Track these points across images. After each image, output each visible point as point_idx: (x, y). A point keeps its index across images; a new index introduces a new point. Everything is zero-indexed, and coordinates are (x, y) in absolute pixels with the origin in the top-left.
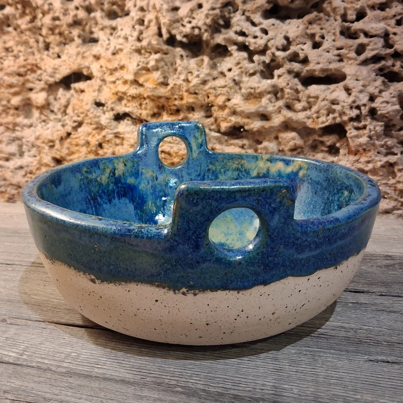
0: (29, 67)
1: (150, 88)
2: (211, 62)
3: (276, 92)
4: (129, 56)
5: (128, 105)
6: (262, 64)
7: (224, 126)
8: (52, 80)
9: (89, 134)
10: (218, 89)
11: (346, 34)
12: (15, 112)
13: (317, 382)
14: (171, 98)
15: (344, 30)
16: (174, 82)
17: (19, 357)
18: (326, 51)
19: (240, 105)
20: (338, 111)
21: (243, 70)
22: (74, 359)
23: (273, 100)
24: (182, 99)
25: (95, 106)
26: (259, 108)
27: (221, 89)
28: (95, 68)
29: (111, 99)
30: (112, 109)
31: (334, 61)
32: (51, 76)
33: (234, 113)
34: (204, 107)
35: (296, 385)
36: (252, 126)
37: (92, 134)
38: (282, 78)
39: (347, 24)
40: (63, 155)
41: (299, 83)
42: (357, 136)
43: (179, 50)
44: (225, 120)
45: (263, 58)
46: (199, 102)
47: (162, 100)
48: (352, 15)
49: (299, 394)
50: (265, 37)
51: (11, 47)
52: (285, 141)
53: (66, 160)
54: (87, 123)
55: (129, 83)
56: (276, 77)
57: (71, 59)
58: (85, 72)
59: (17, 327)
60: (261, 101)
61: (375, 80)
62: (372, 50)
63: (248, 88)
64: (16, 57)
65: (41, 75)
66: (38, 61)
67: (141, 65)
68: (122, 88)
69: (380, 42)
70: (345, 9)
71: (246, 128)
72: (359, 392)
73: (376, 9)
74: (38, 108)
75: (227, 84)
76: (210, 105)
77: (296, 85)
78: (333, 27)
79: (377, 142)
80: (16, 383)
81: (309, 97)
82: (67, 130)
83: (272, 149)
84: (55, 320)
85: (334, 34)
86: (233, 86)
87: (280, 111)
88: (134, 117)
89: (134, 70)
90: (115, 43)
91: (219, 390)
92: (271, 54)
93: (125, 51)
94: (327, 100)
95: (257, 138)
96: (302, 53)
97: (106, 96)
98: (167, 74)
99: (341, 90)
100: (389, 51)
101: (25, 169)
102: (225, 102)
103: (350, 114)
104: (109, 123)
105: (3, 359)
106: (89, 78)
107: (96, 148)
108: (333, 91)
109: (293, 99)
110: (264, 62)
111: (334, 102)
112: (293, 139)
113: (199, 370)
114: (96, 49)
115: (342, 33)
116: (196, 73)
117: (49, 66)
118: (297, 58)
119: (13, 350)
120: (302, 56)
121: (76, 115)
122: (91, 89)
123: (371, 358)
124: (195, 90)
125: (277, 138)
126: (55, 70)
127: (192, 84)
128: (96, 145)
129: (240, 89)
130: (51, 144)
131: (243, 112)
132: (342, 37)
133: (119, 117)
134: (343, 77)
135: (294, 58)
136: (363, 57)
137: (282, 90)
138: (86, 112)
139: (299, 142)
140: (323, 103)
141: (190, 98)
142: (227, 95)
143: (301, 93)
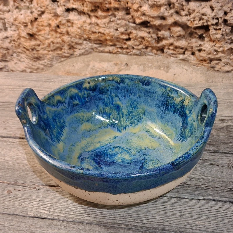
3: (170, 4)
5: (74, 3)
7: (138, 21)
9: (50, 19)
14: (103, 3)
17: (49, 213)
19: (148, 11)
20: (206, 20)
23: (168, 9)
24: (110, 4)
25: (52, 2)
26: (159, 14)
33: (144, 14)
34: (125, 9)
35: (172, 218)
36: (155, 23)
37: (52, 20)
40: (34, 32)
42: (215, 34)
44: (138, 18)
46: (122, 6)
47: (98, 4)
49: (173, 224)
52: (174, 32)
53: (36, 35)
54: (48, 13)
59: (42, 192)
60: (160, 9)
63: (153, 1)
76: (129, 8)
77: (182, 2)
79: (226, 38)
81: (189, 9)
82: (34, 16)
83: (167, 35)
87: (172, 16)
88: (79, 10)
94: (200, 13)
95: (158, 27)
99: (208, 8)
101: (10, 38)
102: (138, 8)
103: (212, 22)
104: (63, 13)
107: (56, 28)
108: (204, 8)
109: (180, 9)
111: (204, 14)
112: (179, 31)
119: (45, 209)
121: (40, 7)
125: (169, 29)
128: (55, 26)
130: (25, 24)
133: (68, 10)
137: (174, 4)
138: (46, 6)
139: (183, 33)
140: (197, 14)
141: (116, 4)
142: (139, 4)
143: (185, 6)
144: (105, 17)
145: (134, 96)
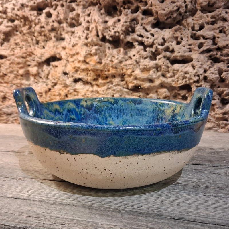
0: (28, 53)
1: (92, 65)
2: (124, 51)
3: (157, 68)
4: (81, 47)
5: (81, 74)
6: (150, 53)
7: (131, 85)
8: (40, 60)
9: (60, 90)
10: (128, 66)
11: (194, 38)
12: (21, 77)
13: (179, 205)
14: (103, 70)
15: (193, 35)
16: (105, 62)
18: (183, 46)
19: (139, 74)
20: (188, 77)
21: (141, 55)
22: (57, 196)
23: (156, 72)
24: (109, 71)
25: (63, 74)
26: (149, 76)
27: (129, 66)
28: (63, 54)
29: (72, 71)
30: (73, 76)
31: (187, 51)
32: (40, 58)
33: (136, 79)
34: (121, 76)
35: (169, 207)
36: (144, 86)
37: (62, 90)
38: (161, 60)
39: (194, 32)
40: (47, 101)
41: (169, 63)
43: (108, 45)
44: (131, 82)
45: (151, 49)
46: (118, 73)
47: (99, 72)
48: (197, 27)
49: (171, 211)
50: (153, 38)
51: (19, 43)
52: (161, 93)
54: (59, 84)
55: (81, 62)
56: (157, 60)
57: (50, 49)
58: (58, 56)
59: (27, 182)
60: (149, 72)
61: (207, 62)
62: (207, 46)
63: (143, 65)
64: (21, 48)
65: (34, 58)
66: (33, 50)
67: (88, 52)
68: (77, 65)
69: (210, 42)
70: (194, 24)
71: (142, 86)
72: (199, 210)
73: (210, 24)
74: (33, 75)
75: (132, 63)
76: (123, 74)
77: (168, 64)
78: (187, 34)
80: (28, 208)
81: (174, 70)
82: (49, 88)
83: (154, 97)
84: (47, 178)
85: (188, 37)
86: (135, 64)
87: (159, 78)
88: (84, 80)
89: (84, 55)
90: (74, 40)
91: (131, 210)
92: (155, 47)
93: (79, 45)
94: (183, 72)
95: (147, 92)
96: (171, 47)
97: (69, 69)
98: (101, 57)
99: (190, 67)
100: (215, 47)
102: (131, 73)
103: (194, 79)
104: (71, 84)
105: (21, 197)
106: (60, 59)
107: (64, 97)
108: (186, 67)
109: (166, 72)
110: (152, 51)
111: (186, 73)
112: (165, 92)
113: (121, 201)
114: (64, 44)
115: (192, 37)
116: (116, 57)
117: (39, 53)
118: (169, 50)
120: (171, 48)
121: (53, 80)
122: (61, 65)
123: (205, 194)
124: (116, 66)
125: (157, 92)
126: (42, 55)
127: (114, 63)
128: (64, 95)
129: (139, 66)
130: (41, 95)
131: (140, 78)
132: (192, 39)
133: (76, 81)
134: (191, 60)
135: (167, 49)
136: (202, 49)
137: (160, 66)
138: (58, 78)
139: (168, 94)
140: (181, 73)
141: (113, 70)
142: (132, 69)
143: (170, 68)
144: (104, 84)
145: (126, 116)
